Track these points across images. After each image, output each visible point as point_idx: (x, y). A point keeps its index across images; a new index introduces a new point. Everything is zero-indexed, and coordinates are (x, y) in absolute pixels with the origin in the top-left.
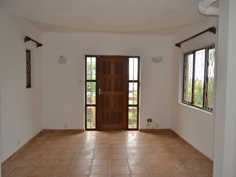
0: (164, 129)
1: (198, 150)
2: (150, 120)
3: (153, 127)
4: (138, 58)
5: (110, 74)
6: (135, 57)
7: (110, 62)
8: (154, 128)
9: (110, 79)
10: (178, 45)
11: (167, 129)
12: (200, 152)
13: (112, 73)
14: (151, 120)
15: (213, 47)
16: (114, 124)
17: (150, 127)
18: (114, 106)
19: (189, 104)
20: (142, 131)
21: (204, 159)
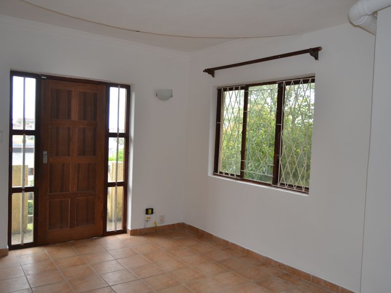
0: (173, 225)
1: (267, 258)
2: (150, 211)
3: (155, 223)
4: (128, 88)
5: (69, 117)
6: (122, 86)
7: (70, 92)
8: (158, 225)
9: (69, 128)
10: (211, 71)
11: (179, 225)
12: (276, 262)
13: (75, 116)
14: (152, 209)
15: (310, 80)
16: (77, 226)
17: (150, 225)
18: (78, 187)
19: (235, 177)
20: (134, 233)
21: (286, 272)
